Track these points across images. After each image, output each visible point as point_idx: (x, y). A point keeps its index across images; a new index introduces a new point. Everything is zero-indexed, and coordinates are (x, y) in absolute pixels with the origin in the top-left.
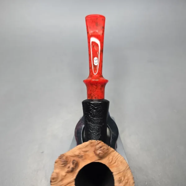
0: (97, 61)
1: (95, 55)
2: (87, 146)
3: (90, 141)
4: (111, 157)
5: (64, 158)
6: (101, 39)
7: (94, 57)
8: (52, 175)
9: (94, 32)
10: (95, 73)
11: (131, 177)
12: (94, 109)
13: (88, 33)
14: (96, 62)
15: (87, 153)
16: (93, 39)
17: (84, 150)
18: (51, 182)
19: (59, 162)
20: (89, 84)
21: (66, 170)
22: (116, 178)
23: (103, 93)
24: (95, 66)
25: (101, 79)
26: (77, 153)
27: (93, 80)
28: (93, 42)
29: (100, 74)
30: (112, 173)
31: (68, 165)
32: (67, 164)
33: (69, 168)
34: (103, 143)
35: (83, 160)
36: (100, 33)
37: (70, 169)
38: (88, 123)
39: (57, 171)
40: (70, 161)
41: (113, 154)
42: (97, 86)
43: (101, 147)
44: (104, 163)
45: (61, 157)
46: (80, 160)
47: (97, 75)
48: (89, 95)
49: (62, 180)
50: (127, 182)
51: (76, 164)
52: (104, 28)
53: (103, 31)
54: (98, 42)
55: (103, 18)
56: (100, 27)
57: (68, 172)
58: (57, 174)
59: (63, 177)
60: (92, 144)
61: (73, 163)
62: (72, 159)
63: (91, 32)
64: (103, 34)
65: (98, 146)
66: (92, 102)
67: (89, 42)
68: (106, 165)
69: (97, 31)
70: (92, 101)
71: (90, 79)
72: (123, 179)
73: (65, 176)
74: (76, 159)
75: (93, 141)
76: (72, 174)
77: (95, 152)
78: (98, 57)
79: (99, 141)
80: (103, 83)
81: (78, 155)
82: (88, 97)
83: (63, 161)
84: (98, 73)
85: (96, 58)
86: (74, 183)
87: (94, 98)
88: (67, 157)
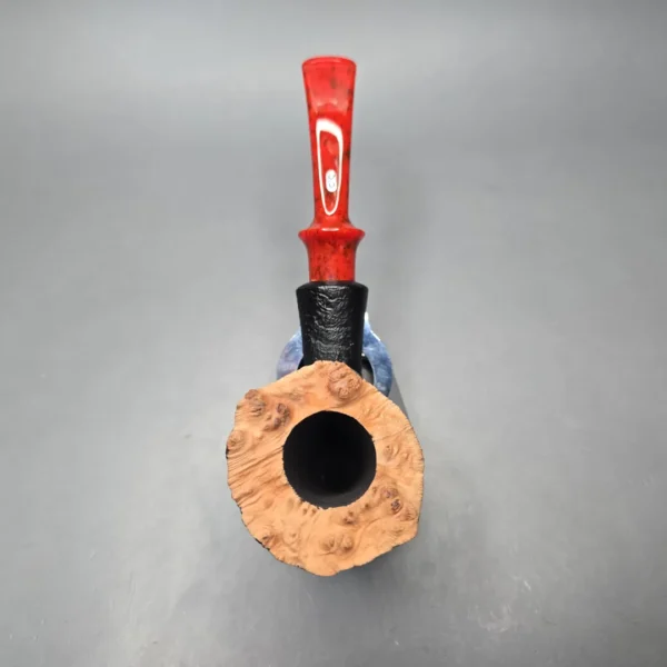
0: (334, 180)
1: (329, 163)
2: (310, 375)
3: (318, 363)
4: (368, 405)
5: (259, 397)
6: (345, 122)
7: (325, 170)
8: (231, 436)
9: (326, 105)
10: (330, 210)
11: (416, 449)
12: (329, 304)
13: (310, 107)
14: (332, 182)
15: (311, 391)
16: (324, 125)
17: (304, 382)
18: (227, 451)
19: (247, 407)
20: (314, 240)
21: (264, 423)
22: (379, 447)
23: (351, 264)
24: (329, 196)
25: (347, 226)
26: (288, 389)
27: (324, 229)
28: (323, 134)
29: (343, 213)
30: (370, 437)
31: (269, 413)
32: (265, 411)
33: (270, 418)
34: (347, 367)
35: (302, 405)
36: (342, 107)
37: (273, 422)
38: (313, 342)
39: (243, 426)
40: (273, 406)
41: (372, 397)
42: (334, 245)
43: (343, 377)
44: (351, 415)
45: (251, 395)
46: (295, 406)
47: (334, 217)
48: (315, 270)
49: (254, 447)
50: (407, 458)
51: (287, 414)
52: (351, 93)
53: (351, 102)
54: (336, 131)
55: (349, 67)
56: (342, 92)
57: (267, 429)
58: (243, 433)
59: (256, 442)
60: (321, 371)
61: (279, 411)
62: (277, 401)
63: (318, 104)
64: (350, 109)
65: (336, 375)
66: (322, 287)
67: (313, 131)
68: (356, 418)
69: (335, 102)
70: (324, 284)
71: (317, 226)
72: (396, 450)
73: (261, 438)
74: (286, 402)
75: (325, 362)
76: (276, 433)
77: (329, 389)
78: (335, 169)
79: (339, 364)
80: (352, 239)
81: (291, 394)
82: (312, 276)
83: (258, 404)
84: (338, 213)
85: (331, 174)
86: (281, 455)
87: (328, 279)
88: (263, 397)
